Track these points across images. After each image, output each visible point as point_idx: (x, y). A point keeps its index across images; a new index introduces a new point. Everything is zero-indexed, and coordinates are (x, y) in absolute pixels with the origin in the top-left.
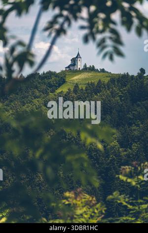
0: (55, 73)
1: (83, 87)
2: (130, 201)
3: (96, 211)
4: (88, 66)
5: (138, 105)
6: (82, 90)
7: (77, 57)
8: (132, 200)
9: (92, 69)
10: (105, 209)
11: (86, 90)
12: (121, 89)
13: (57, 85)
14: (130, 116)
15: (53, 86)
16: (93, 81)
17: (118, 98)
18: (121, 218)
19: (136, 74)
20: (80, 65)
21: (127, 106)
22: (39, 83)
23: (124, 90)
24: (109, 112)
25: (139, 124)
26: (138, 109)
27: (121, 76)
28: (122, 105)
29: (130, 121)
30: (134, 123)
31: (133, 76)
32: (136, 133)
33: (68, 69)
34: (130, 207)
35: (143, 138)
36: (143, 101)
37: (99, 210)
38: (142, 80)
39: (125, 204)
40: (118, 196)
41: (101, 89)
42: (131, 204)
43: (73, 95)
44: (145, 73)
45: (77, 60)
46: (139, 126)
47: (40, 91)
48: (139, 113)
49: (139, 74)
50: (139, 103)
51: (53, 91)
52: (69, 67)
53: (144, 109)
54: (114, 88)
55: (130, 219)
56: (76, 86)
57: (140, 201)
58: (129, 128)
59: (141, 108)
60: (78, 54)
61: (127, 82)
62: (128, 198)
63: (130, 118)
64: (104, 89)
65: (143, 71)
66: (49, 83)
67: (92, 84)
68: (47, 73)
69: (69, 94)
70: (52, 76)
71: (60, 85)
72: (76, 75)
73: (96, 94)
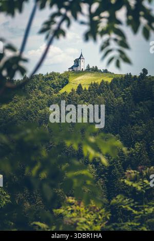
0: (58, 73)
1: (86, 87)
2: (135, 206)
3: (100, 217)
4: (91, 67)
5: (141, 105)
6: (85, 90)
7: (80, 58)
8: (137, 205)
9: (95, 70)
10: (110, 215)
11: (89, 90)
12: (124, 90)
13: (61, 86)
14: (133, 115)
15: (56, 87)
16: (96, 82)
17: (121, 98)
18: (126, 223)
19: (138, 75)
20: (83, 66)
21: (129, 106)
22: (43, 84)
23: (127, 90)
24: (112, 112)
25: (141, 124)
26: (141, 109)
27: (124, 76)
28: (125, 105)
29: (133, 121)
30: (137, 123)
31: (135, 76)
32: (139, 132)
33: (71, 70)
34: (135, 212)
35: (145, 137)
36: (145, 101)
37: (103, 216)
38: (144, 80)
39: (130, 209)
40: (123, 200)
41: (104, 89)
42: (137, 209)
43: (77, 95)
44: (147, 73)
45: (80, 61)
46: (142, 126)
47: (44, 92)
48: (142, 113)
49: (141, 74)
50: (141, 102)
51: (57, 92)
52: (72, 68)
53: (147, 109)
54: (117, 89)
55: (135, 224)
56: (80, 87)
57: (145, 206)
58: (132, 127)
59: (144, 108)
60: (81, 55)
61: (129, 82)
62: (133, 202)
63: (133, 118)
64: (107, 89)
65: (145, 71)
66: (53, 84)
67: (95, 84)
68: (50, 74)
69: (72, 95)
70: (56, 77)
71: (63, 86)
72: (79, 76)
73: (99, 94)
